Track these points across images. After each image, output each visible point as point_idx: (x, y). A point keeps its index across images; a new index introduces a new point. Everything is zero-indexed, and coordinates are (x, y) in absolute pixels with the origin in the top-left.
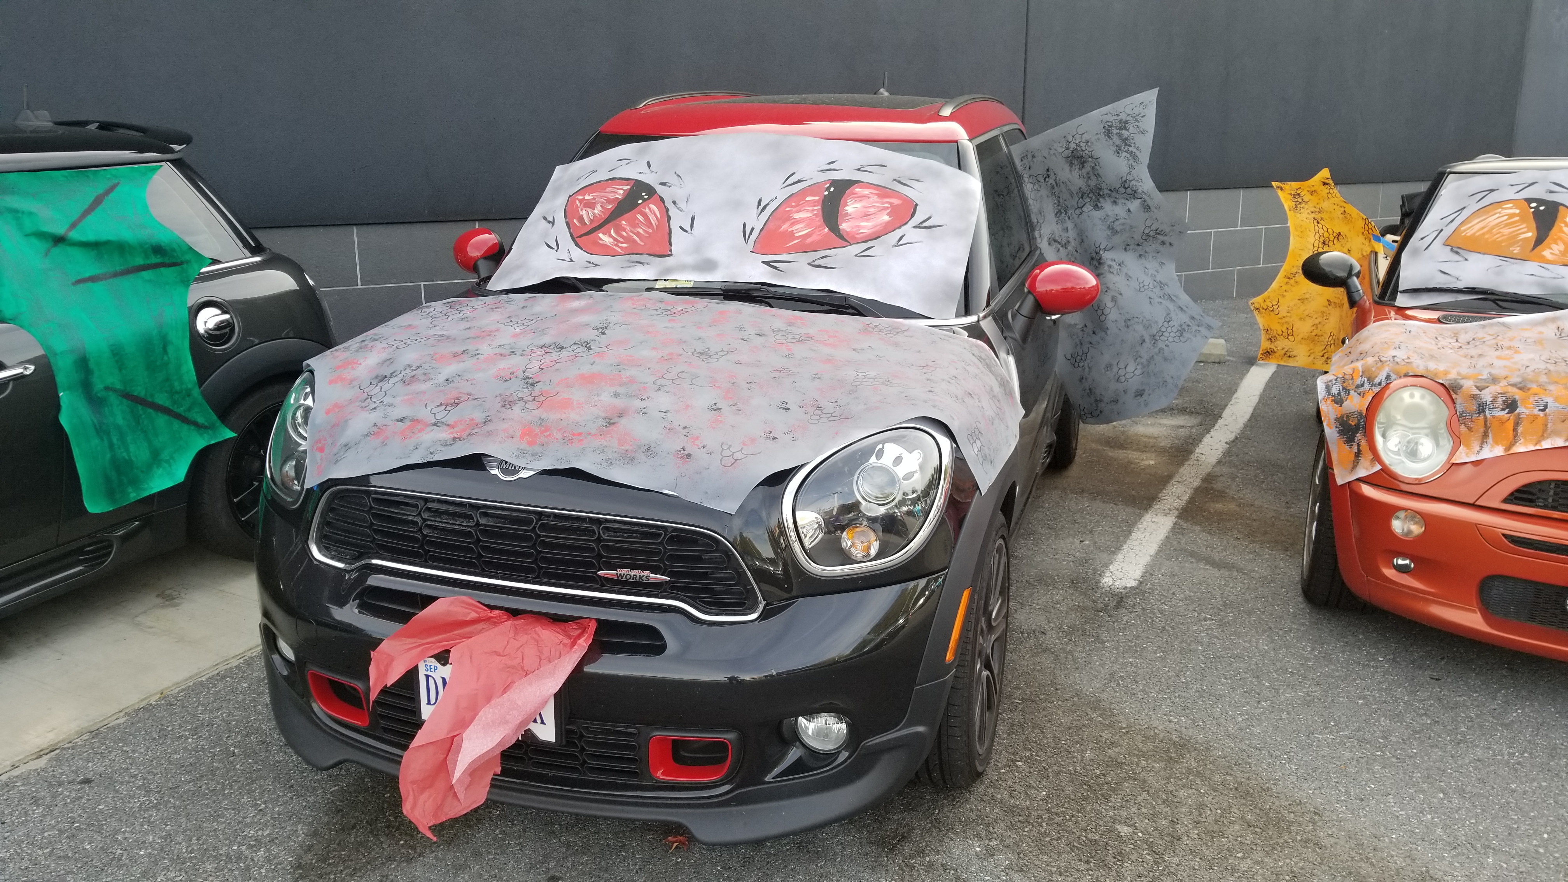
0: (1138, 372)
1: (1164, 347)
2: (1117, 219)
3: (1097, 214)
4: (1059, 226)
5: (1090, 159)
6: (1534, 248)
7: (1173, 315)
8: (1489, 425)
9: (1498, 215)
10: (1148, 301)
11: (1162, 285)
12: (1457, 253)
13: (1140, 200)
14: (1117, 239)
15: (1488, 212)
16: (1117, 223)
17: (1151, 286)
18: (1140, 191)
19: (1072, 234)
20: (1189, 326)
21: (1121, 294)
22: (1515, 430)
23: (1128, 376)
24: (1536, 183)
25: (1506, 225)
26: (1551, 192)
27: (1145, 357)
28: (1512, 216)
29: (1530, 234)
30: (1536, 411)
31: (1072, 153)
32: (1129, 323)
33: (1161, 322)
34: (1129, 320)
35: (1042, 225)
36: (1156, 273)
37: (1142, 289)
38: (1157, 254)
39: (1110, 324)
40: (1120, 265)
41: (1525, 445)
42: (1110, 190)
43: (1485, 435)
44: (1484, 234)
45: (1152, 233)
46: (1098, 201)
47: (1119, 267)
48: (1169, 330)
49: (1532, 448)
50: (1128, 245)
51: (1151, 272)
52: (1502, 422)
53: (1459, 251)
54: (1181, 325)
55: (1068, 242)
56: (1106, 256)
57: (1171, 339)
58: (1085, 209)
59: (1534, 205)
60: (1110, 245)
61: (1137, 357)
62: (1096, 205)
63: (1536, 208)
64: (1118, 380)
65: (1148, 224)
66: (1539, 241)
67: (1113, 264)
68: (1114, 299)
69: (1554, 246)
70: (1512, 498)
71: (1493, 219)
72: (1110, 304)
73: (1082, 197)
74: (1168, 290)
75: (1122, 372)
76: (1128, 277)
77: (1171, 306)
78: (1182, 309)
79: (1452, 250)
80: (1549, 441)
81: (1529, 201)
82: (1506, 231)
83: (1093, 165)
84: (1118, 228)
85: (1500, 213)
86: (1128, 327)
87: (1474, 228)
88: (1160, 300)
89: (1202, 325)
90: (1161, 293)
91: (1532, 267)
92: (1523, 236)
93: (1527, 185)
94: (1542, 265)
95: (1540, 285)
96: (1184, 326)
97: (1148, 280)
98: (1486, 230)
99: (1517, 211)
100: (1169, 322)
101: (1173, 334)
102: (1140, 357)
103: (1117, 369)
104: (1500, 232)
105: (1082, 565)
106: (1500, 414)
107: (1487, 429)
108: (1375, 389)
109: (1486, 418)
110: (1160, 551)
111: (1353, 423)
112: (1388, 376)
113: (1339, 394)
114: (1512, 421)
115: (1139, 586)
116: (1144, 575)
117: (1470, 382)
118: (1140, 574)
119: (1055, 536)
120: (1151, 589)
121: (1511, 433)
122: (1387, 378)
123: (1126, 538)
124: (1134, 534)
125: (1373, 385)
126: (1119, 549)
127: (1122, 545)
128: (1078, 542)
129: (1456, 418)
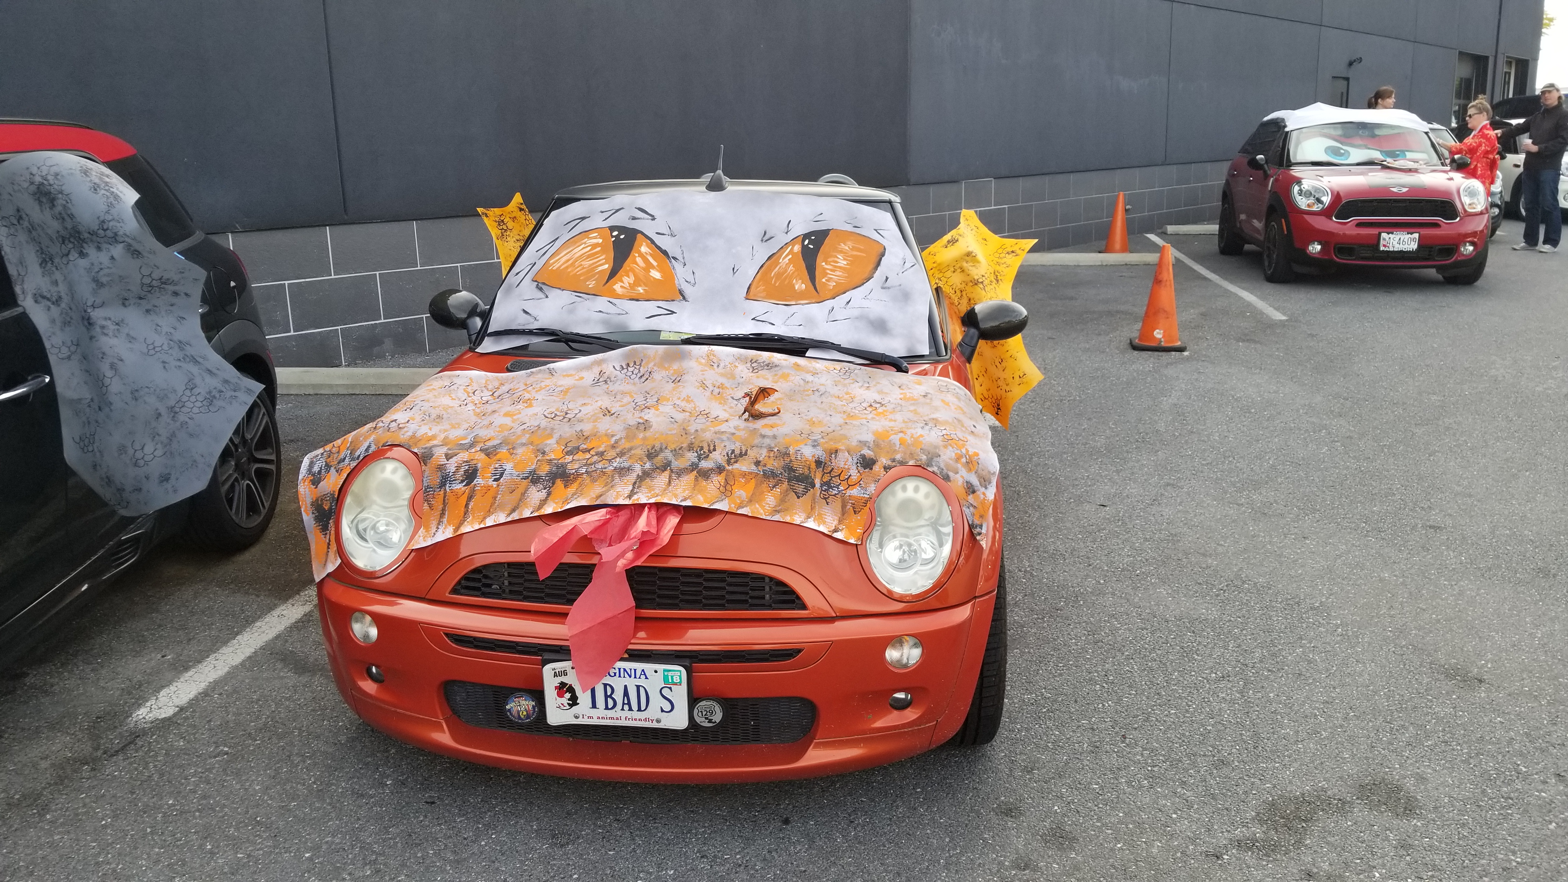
0: (159, 453)
1: (187, 420)
2: (101, 269)
3: (83, 263)
4: (47, 279)
5: (60, 196)
6: (607, 282)
7: (198, 381)
8: (447, 501)
9: (583, 246)
10: (161, 365)
11: (181, 345)
12: (541, 289)
13: (122, 245)
14: (104, 293)
15: (576, 242)
16: (101, 273)
17: (165, 347)
18: (121, 233)
19: (62, 288)
20: (221, 391)
21: (122, 360)
22: (467, 506)
23: (147, 458)
24: (622, 208)
25: (589, 256)
26: (634, 218)
27: (164, 433)
28: (594, 246)
29: (606, 266)
30: (491, 482)
31: (38, 188)
32: (136, 394)
33: (180, 388)
34: (137, 390)
35: (26, 279)
36: (172, 331)
37: (152, 352)
38: (171, 308)
39: (112, 398)
40: (117, 324)
41: (472, 523)
42: (89, 233)
43: (442, 514)
44: (567, 267)
45: (155, 283)
46: (82, 247)
47: (117, 327)
48: (193, 399)
49: (477, 527)
50: (126, 299)
51: (165, 329)
52: (457, 496)
53: (544, 287)
54: (210, 392)
55: (60, 297)
56: (97, 315)
57: (196, 410)
58: (71, 257)
59: (615, 233)
60: (99, 301)
61: (154, 435)
62: (81, 251)
63: (617, 237)
64: (136, 465)
65: (145, 271)
66: (613, 273)
67: (108, 323)
68: (113, 366)
69: (625, 279)
70: (459, 587)
71: (579, 251)
72: (109, 373)
73: (63, 243)
74: (190, 351)
75: (139, 455)
76: (131, 339)
77: (195, 370)
78: (210, 372)
79: (537, 287)
80: (493, 517)
81: (612, 229)
82: (587, 263)
83: (64, 202)
84: (104, 280)
85: (585, 243)
86: (136, 400)
87: (560, 262)
88: (178, 363)
89: (240, 389)
90: (181, 355)
91: (601, 303)
92: (600, 268)
93: (614, 211)
94: (612, 300)
95: (605, 322)
96: (214, 393)
97: (159, 340)
98: (570, 262)
99: (600, 241)
100: (192, 389)
101: (199, 404)
102: (158, 434)
103: (133, 451)
104: (581, 265)
105: (130, 693)
106: (458, 487)
107: (445, 506)
108: (354, 464)
109: (445, 493)
110: (250, 657)
111: (326, 508)
112: (369, 447)
113: (320, 472)
114: (466, 495)
115: (175, 715)
116: (196, 696)
117: (444, 450)
118: (191, 696)
119: (137, 654)
120: (186, 718)
121: (463, 509)
122: (367, 450)
123: (225, 643)
124: (239, 637)
125: (353, 459)
126: (199, 662)
127: (208, 657)
128: (159, 656)
129: (421, 495)
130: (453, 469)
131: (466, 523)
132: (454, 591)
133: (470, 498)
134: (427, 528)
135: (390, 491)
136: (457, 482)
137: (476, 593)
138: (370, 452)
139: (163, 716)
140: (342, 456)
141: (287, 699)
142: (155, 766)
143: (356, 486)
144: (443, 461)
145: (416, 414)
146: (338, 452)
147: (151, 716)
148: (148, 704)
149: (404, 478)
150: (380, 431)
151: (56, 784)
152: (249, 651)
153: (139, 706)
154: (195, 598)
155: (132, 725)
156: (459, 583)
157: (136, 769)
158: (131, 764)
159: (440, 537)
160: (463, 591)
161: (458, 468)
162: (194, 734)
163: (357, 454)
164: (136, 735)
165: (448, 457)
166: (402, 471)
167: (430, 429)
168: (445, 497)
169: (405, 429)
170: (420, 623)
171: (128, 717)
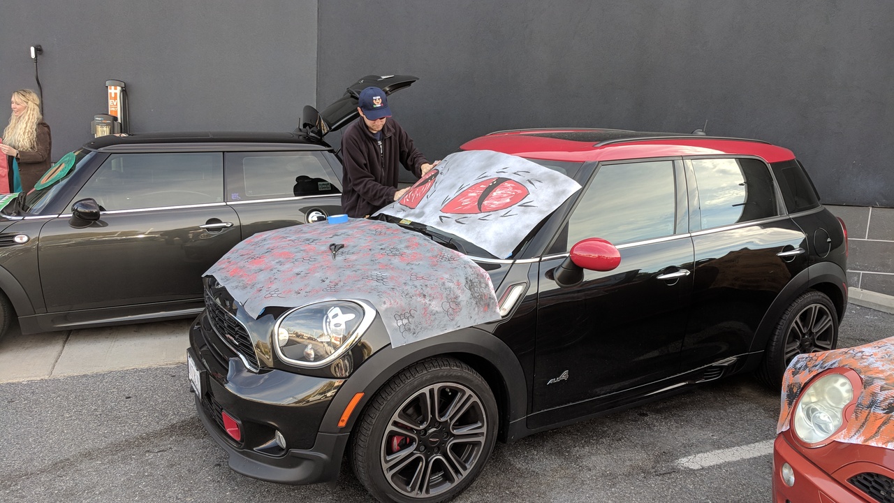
8: (868, 418)
22: (880, 428)
41: (878, 442)
43: (862, 426)
49: (880, 445)
52: (876, 419)
70: (854, 480)
105: (685, 447)
106: (880, 412)
107: (866, 421)
108: (820, 370)
109: (869, 413)
110: (755, 458)
111: (795, 391)
112: (834, 363)
113: (800, 369)
114: (883, 420)
115: (698, 470)
116: (714, 466)
117: (882, 383)
118: (712, 464)
119: (702, 428)
120: (702, 475)
121: (876, 429)
122: (832, 365)
123: (747, 443)
124: (757, 444)
125: (821, 368)
126: (728, 448)
127: (734, 447)
128: (710, 435)
129: (854, 407)
130: (882, 399)
131: (874, 439)
132: (851, 481)
133: (884, 423)
134: (849, 432)
135: (837, 396)
136: (881, 408)
137: (866, 489)
138: (833, 367)
139: (692, 467)
140: (817, 363)
141: (760, 493)
142: (672, 492)
143: (817, 383)
144: (878, 390)
145: (880, 352)
146: (816, 360)
147: (686, 465)
148: (689, 457)
149: (847, 391)
150: (847, 356)
151: (626, 475)
152: (757, 454)
153: (684, 457)
154: (748, 411)
155: (676, 464)
156: (856, 477)
157: (663, 488)
158: (662, 484)
159: (854, 441)
160: (857, 483)
161: (886, 399)
162: (700, 485)
163: (825, 365)
164: (675, 470)
165: (882, 389)
166: (848, 387)
167: (883, 365)
168: (868, 415)
169: (865, 360)
170: (820, 490)
171: (677, 459)
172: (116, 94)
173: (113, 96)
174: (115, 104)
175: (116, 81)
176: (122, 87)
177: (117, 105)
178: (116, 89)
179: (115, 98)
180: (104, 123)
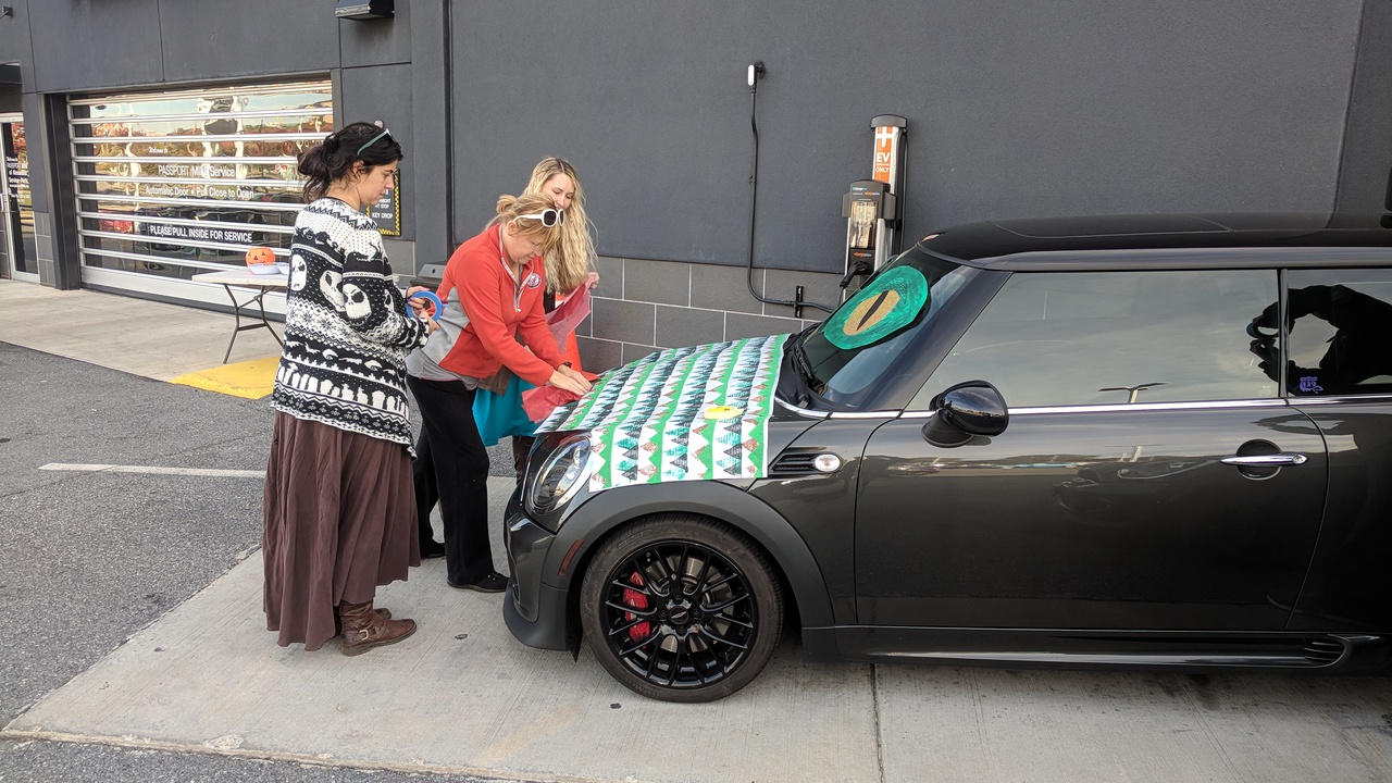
172: (889, 141)
173: (884, 145)
174: (886, 160)
175: (890, 117)
176: (901, 128)
177: (889, 161)
178: (889, 132)
179: (887, 149)
180: (869, 197)
